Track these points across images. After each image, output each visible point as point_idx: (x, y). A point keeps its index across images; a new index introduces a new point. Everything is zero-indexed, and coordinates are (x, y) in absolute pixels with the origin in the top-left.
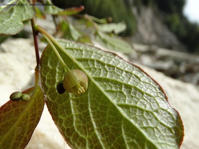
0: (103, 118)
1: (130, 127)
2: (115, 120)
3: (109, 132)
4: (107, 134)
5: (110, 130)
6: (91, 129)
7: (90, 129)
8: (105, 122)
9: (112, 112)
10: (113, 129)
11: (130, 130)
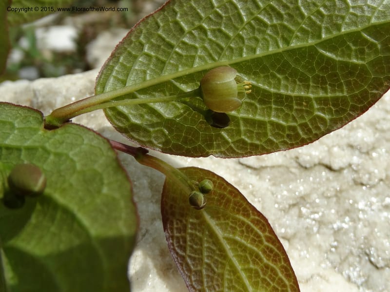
0: (299, 77)
1: (333, 44)
2: (311, 61)
3: (323, 77)
4: (324, 82)
5: (321, 75)
6: (306, 102)
7: (304, 103)
8: (306, 77)
9: (296, 59)
10: (322, 70)
11: (337, 46)
